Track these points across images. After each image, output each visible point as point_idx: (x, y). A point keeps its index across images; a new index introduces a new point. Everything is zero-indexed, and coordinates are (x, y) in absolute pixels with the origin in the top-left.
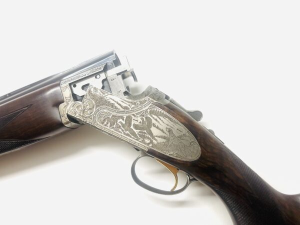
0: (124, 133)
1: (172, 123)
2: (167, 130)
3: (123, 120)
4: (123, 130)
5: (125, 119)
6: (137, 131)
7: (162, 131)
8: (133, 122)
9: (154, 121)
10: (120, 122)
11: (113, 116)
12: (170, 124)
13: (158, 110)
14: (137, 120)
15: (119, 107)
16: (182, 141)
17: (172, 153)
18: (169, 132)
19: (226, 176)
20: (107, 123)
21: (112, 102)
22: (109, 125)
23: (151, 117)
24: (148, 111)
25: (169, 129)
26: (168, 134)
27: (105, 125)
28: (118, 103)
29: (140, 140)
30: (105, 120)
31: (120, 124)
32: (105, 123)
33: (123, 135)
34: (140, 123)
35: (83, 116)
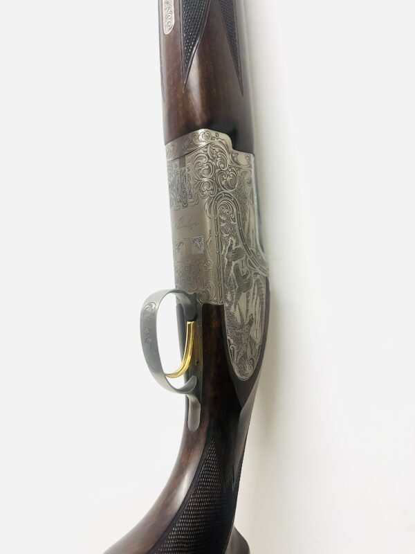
0: (223, 256)
1: (259, 319)
2: (251, 317)
3: (236, 245)
4: (225, 251)
6: (232, 273)
7: (247, 310)
8: (239, 262)
9: (251, 291)
10: (232, 241)
11: (234, 226)
12: (257, 316)
14: (243, 266)
16: (249, 345)
17: (232, 341)
18: (250, 320)
20: (223, 222)
21: (247, 216)
22: (223, 225)
23: (253, 284)
24: (258, 276)
25: (253, 319)
26: (247, 322)
27: (220, 219)
28: (249, 225)
30: (225, 215)
31: (230, 243)
32: (223, 218)
34: (243, 272)
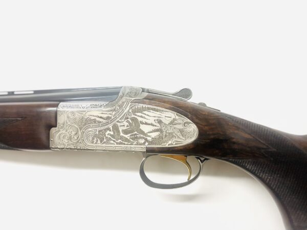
0: (117, 143)
1: (158, 113)
2: (156, 121)
3: (110, 131)
4: (114, 141)
5: (111, 129)
6: (127, 136)
7: (152, 125)
8: (121, 129)
9: (140, 119)
10: (108, 134)
11: (99, 131)
12: (156, 115)
13: (139, 106)
14: (124, 125)
15: (101, 120)
16: (175, 126)
17: (170, 142)
18: (158, 122)
19: (234, 143)
20: (97, 141)
21: (93, 118)
22: (99, 142)
23: (135, 117)
24: (130, 111)
25: (158, 120)
26: (159, 125)
27: (96, 143)
28: (98, 117)
29: (135, 143)
30: (93, 139)
31: (109, 136)
32: (95, 141)
33: (116, 145)
34: (127, 126)
35: (72, 144)
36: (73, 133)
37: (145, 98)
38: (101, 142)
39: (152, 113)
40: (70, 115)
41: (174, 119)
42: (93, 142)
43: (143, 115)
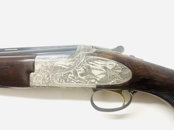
0: (76, 82)
1: (104, 62)
2: (103, 68)
3: (71, 74)
4: (74, 81)
5: (72, 73)
6: (83, 78)
7: (100, 70)
8: (78, 73)
9: (91, 66)
10: (70, 76)
11: (64, 75)
12: (103, 64)
13: (91, 58)
15: (65, 67)
16: (116, 71)
17: (113, 81)
18: (105, 68)
19: (156, 81)
20: (62, 81)
21: (59, 66)
22: (64, 81)
23: (88, 65)
24: (85, 61)
25: (104, 67)
26: (105, 70)
27: (62, 83)
28: (63, 65)
29: (88, 82)
30: (60, 80)
31: (71, 78)
32: (61, 81)
33: (75, 84)
34: (83, 71)
35: (45, 83)
36: (46, 76)
37: (95, 52)
38: (65, 81)
39: (100, 62)
40: (43, 64)
41: (115, 66)
42: (59, 82)
43: (94, 64)
